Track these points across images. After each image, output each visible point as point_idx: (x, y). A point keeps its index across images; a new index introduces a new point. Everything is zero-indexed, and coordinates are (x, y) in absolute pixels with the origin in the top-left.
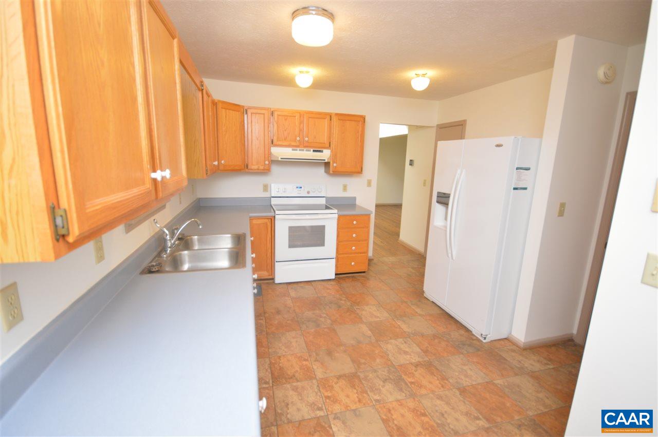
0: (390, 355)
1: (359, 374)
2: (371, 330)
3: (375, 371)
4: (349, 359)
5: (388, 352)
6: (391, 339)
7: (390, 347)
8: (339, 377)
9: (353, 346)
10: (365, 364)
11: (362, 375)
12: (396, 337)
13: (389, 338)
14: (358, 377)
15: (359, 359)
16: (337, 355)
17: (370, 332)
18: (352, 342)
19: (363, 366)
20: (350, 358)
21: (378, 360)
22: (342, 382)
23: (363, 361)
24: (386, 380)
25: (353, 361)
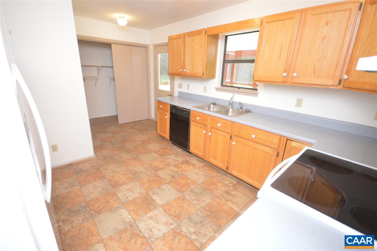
0: (139, 186)
1: (154, 172)
2: (153, 200)
3: (147, 175)
4: (161, 176)
5: (140, 187)
6: (138, 197)
7: (139, 191)
8: (163, 168)
9: (162, 184)
10: (153, 177)
11: (153, 172)
12: (133, 201)
13: (139, 198)
14: (154, 170)
15: (156, 178)
16: (169, 177)
17: (154, 198)
18: (164, 186)
19: (153, 175)
20: (161, 178)
21: (146, 180)
22: (161, 167)
23: (154, 178)
24: (141, 173)
25: (159, 176)
